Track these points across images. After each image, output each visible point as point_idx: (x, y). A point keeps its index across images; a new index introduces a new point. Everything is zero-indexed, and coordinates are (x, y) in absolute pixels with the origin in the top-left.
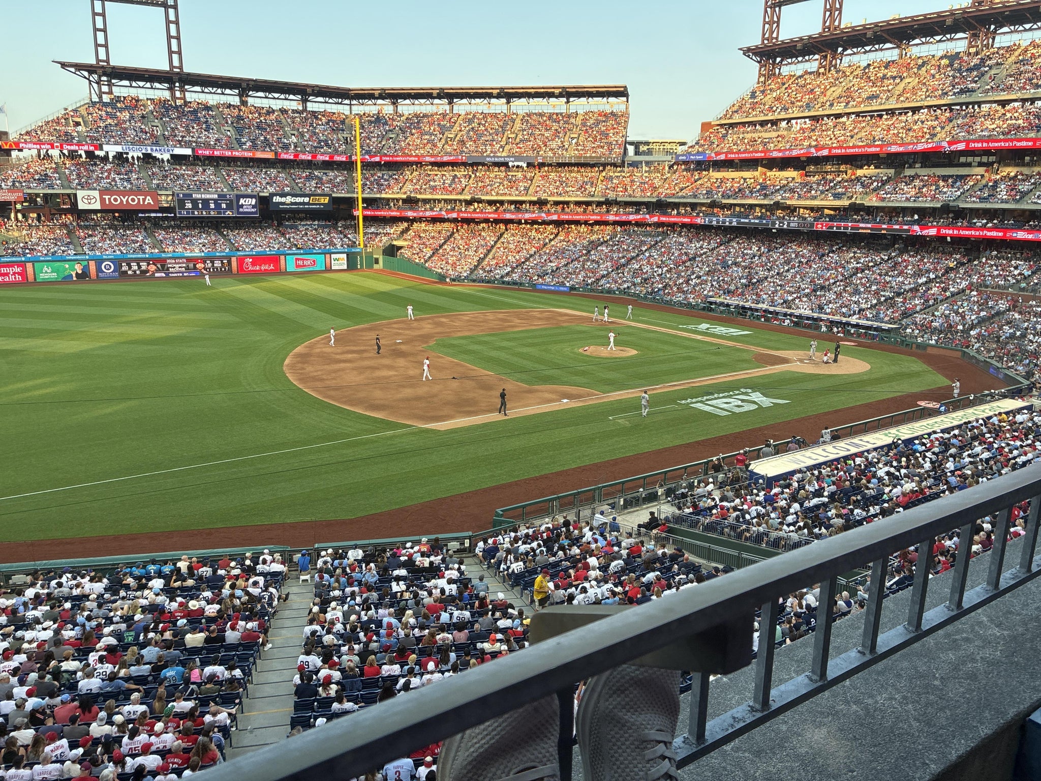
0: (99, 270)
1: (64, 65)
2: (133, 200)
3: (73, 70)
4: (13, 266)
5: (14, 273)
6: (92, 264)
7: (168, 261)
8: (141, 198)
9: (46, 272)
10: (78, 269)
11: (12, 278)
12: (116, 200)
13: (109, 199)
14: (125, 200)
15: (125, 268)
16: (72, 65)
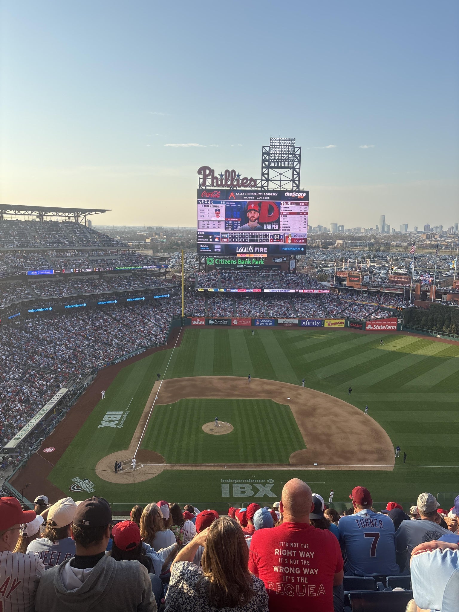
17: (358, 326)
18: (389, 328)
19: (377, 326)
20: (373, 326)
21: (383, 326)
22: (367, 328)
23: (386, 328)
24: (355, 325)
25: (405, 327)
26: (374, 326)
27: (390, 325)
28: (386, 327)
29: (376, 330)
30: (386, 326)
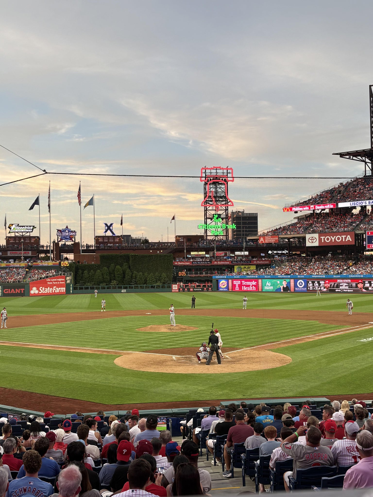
0: (296, 286)
1: (342, 155)
2: (338, 239)
3: (348, 157)
4: (252, 281)
5: (253, 285)
6: (292, 281)
7: (338, 281)
8: (344, 236)
9: (268, 286)
10: (284, 284)
11: (251, 288)
12: (328, 239)
13: (324, 239)
14: (333, 239)
15: (310, 285)
16: (349, 154)
17: (18, 291)
18: (58, 290)
19: (43, 289)
20: (38, 289)
21: (50, 288)
22: (32, 292)
23: (53, 292)
24: (13, 290)
25: (75, 288)
26: (41, 290)
27: (59, 286)
28: (54, 289)
29: (43, 295)
30: (54, 287)
